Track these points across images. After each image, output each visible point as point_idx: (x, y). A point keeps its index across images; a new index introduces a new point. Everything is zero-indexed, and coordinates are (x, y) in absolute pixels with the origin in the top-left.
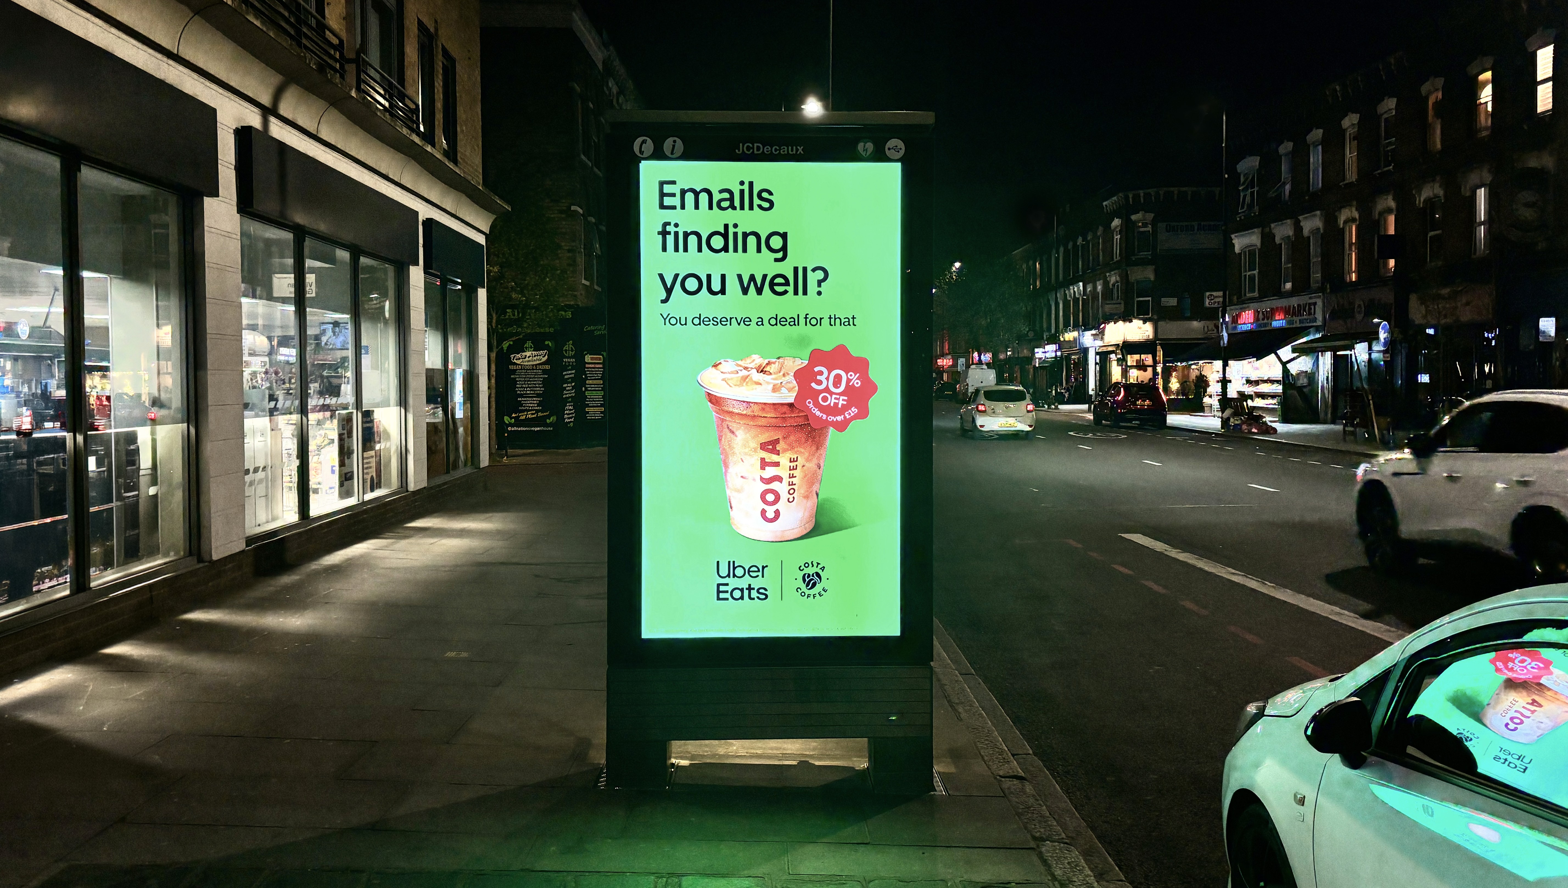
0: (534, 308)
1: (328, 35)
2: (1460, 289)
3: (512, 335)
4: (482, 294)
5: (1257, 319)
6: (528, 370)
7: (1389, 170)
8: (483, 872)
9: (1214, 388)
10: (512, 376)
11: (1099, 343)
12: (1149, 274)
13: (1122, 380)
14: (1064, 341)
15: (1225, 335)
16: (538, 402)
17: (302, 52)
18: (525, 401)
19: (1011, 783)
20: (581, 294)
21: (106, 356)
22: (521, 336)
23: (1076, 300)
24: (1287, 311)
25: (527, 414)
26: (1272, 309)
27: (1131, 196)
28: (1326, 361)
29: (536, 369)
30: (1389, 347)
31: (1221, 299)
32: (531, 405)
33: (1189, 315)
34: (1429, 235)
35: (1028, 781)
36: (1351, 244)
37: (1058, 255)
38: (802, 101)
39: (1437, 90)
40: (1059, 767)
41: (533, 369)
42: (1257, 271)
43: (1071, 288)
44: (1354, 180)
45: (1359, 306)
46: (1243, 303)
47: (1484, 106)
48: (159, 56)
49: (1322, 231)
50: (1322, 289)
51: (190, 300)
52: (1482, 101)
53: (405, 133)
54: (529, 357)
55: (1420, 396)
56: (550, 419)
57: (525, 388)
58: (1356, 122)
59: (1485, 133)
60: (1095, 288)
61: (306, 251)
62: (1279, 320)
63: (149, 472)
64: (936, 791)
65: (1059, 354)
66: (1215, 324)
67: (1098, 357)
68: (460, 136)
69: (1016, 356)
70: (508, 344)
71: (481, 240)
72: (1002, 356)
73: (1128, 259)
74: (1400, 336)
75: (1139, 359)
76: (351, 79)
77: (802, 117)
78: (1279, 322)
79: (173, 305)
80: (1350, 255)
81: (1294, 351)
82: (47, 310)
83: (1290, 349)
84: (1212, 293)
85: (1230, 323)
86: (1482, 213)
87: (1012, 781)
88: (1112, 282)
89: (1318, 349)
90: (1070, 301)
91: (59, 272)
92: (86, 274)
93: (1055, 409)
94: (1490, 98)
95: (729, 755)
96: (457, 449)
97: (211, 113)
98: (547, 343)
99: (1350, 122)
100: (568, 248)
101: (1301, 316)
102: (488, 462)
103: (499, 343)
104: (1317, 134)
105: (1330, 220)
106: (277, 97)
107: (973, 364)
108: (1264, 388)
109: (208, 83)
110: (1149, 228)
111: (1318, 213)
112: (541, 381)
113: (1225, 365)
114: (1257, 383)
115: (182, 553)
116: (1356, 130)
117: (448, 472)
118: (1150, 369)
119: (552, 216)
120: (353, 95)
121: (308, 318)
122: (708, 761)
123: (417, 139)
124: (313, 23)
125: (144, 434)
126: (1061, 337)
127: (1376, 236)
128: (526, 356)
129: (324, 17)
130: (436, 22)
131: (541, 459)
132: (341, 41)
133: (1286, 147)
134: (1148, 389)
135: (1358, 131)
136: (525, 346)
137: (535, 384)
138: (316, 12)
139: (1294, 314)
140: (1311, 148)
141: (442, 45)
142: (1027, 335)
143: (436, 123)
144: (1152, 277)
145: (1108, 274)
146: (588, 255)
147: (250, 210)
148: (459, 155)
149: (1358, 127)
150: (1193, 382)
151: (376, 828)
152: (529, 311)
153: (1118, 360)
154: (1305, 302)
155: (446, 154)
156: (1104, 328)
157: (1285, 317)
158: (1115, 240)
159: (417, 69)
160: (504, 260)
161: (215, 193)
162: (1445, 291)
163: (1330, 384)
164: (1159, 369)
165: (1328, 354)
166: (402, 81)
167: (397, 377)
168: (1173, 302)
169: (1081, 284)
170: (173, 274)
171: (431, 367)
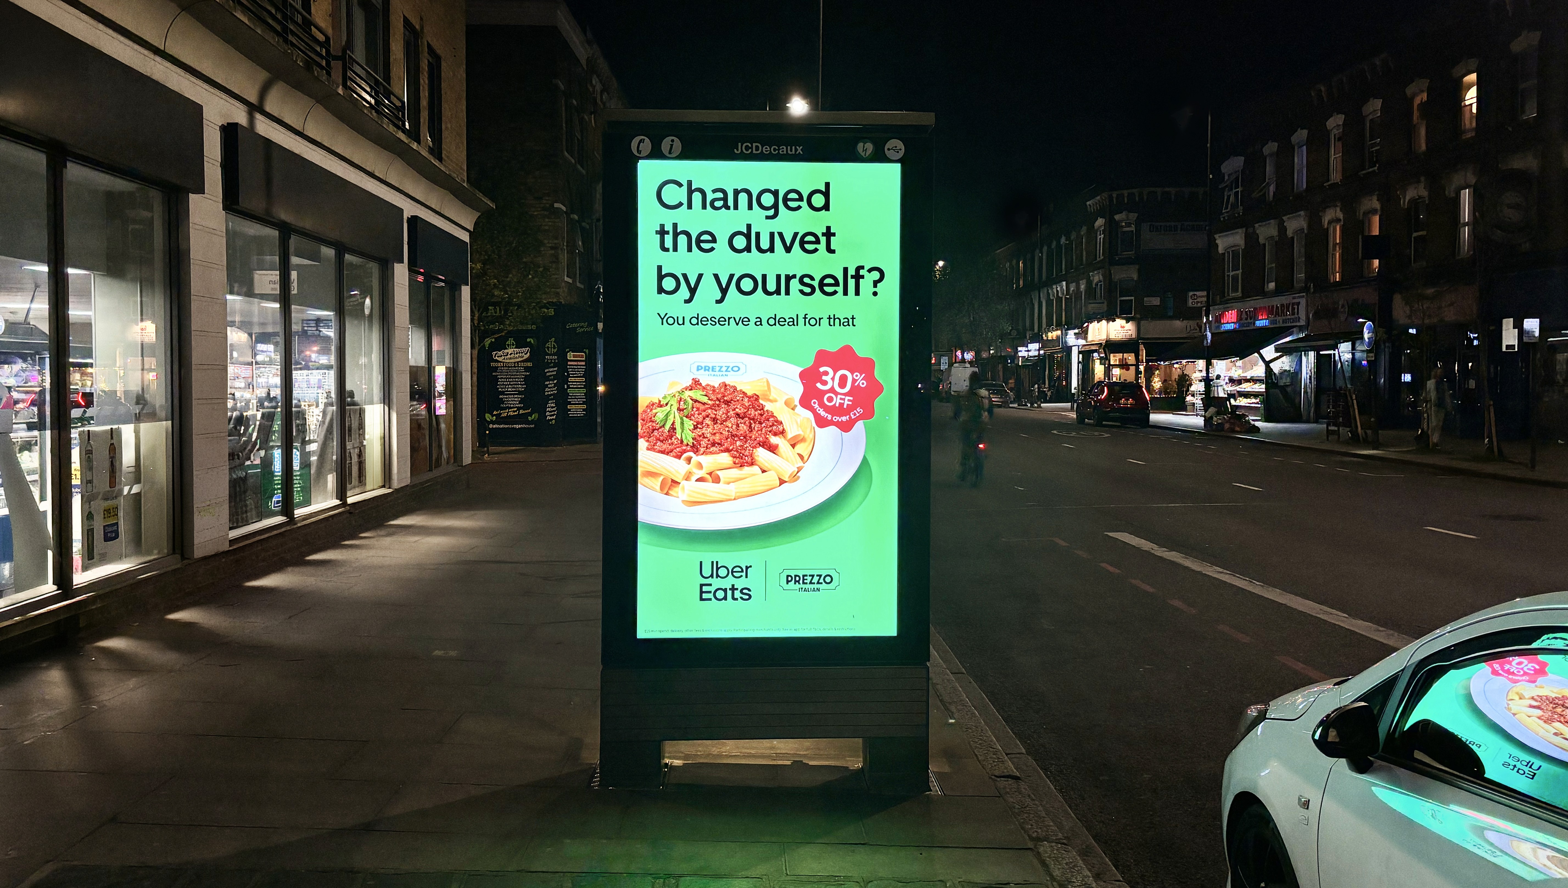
0: (516, 305)
1: (315, 32)
2: (1445, 288)
3: (494, 332)
4: (466, 291)
5: (1239, 318)
6: (510, 367)
7: (1374, 171)
8: (477, 873)
9: (1198, 387)
10: (493, 374)
11: (1082, 342)
12: (1133, 273)
13: (1105, 379)
14: (1047, 339)
15: (1209, 335)
16: (520, 399)
17: (289, 49)
18: (507, 398)
19: (1006, 783)
20: (564, 291)
21: (89, 353)
22: (503, 334)
23: (1059, 299)
24: (1271, 311)
25: (509, 412)
26: (1255, 309)
27: (1114, 196)
28: (1309, 361)
29: (518, 367)
30: (1373, 347)
31: (1205, 299)
32: (513, 403)
33: (1171, 314)
34: (1413, 236)
35: (1023, 781)
36: (1335, 244)
37: (1042, 254)
38: (787, 100)
39: (1423, 91)
40: (1051, 767)
41: (515, 367)
42: (1241, 271)
43: (1054, 287)
44: (1339, 180)
45: (1343, 306)
46: (1226, 303)
47: (1468, 108)
48: (146, 52)
49: (1306, 231)
50: (1306, 289)
51: (175, 296)
52: (1467, 103)
53: (391, 130)
54: (510, 354)
55: (1403, 395)
56: (531, 417)
57: (506, 385)
58: (1341, 123)
59: (1469, 135)
60: (1078, 287)
61: (292, 249)
62: (1262, 319)
63: (132, 469)
64: (931, 791)
65: (1042, 352)
66: (1197, 324)
67: (1081, 356)
68: (445, 134)
69: (999, 355)
70: (490, 341)
71: (465, 237)
72: (984, 355)
73: (1112, 259)
74: (1385, 336)
75: (1122, 357)
76: (337, 75)
77: (789, 116)
78: (1262, 322)
79: (159, 302)
80: (1334, 255)
81: (1277, 350)
82: (27, 306)
83: (1274, 349)
84: (1195, 293)
85: (1213, 322)
86: (1466, 214)
87: (1007, 781)
88: (1095, 281)
89: (1301, 349)
90: (1053, 300)
91: (45, 269)
92: (71, 271)
93: (1037, 407)
94: (1475, 100)
95: (723, 755)
96: (440, 447)
97: (198, 109)
98: (528, 340)
99: (1335, 122)
100: (550, 245)
101: (1284, 316)
102: (470, 458)
103: (482, 340)
104: (1302, 135)
105: (1314, 221)
106: (263, 93)
107: (956, 362)
108: (1246, 387)
109: (193, 79)
110: (1133, 228)
111: (1302, 213)
112: (522, 378)
113: (1209, 364)
114: (1239, 382)
115: (166, 551)
116: (1341, 130)
117: (431, 470)
118: (1133, 368)
119: (535, 213)
120: (340, 92)
121: (293, 315)
122: (702, 761)
123: (401, 136)
124: (299, 19)
125: (127, 432)
126: (1044, 336)
127: (1360, 237)
128: (508, 353)
129: (310, 13)
130: (421, 19)
131: (520, 456)
132: (328, 38)
133: (1271, 147)
134: (1131, 389)
135: (1343, 131)
136: (507, 343)
137: (517, 381)
138: (302, 8)
139: (1277, 314)
140: (1296, 148)
141: (427, 41)
142: (1010, 334)
143: (422, 120)
144: (1135, 276)
145: (1091, 274)
146: (571, 252)
147: (235, 207)
148: (444, 152)
149: (1343, 128)
150: (1175, 380)
151: (367, 828)
152: (511, 308)
153: (1101, 359)
154: (1288, 302)
155: (431, 151)
156: (1088, 326)
157: (1268, 317)
158: (1098, 240)
159: (403, 66)
160: (486, 257)
161: (201, 190)
162: (1430, 291)
163: (1313, 384)
164: (1142, 368)
165: (1312, 354)
166: (388, 78)
167: (380, 374)
168: (1156, 301)
169: (1064, 283)
170: (158, 273)
171: (414, 365)
